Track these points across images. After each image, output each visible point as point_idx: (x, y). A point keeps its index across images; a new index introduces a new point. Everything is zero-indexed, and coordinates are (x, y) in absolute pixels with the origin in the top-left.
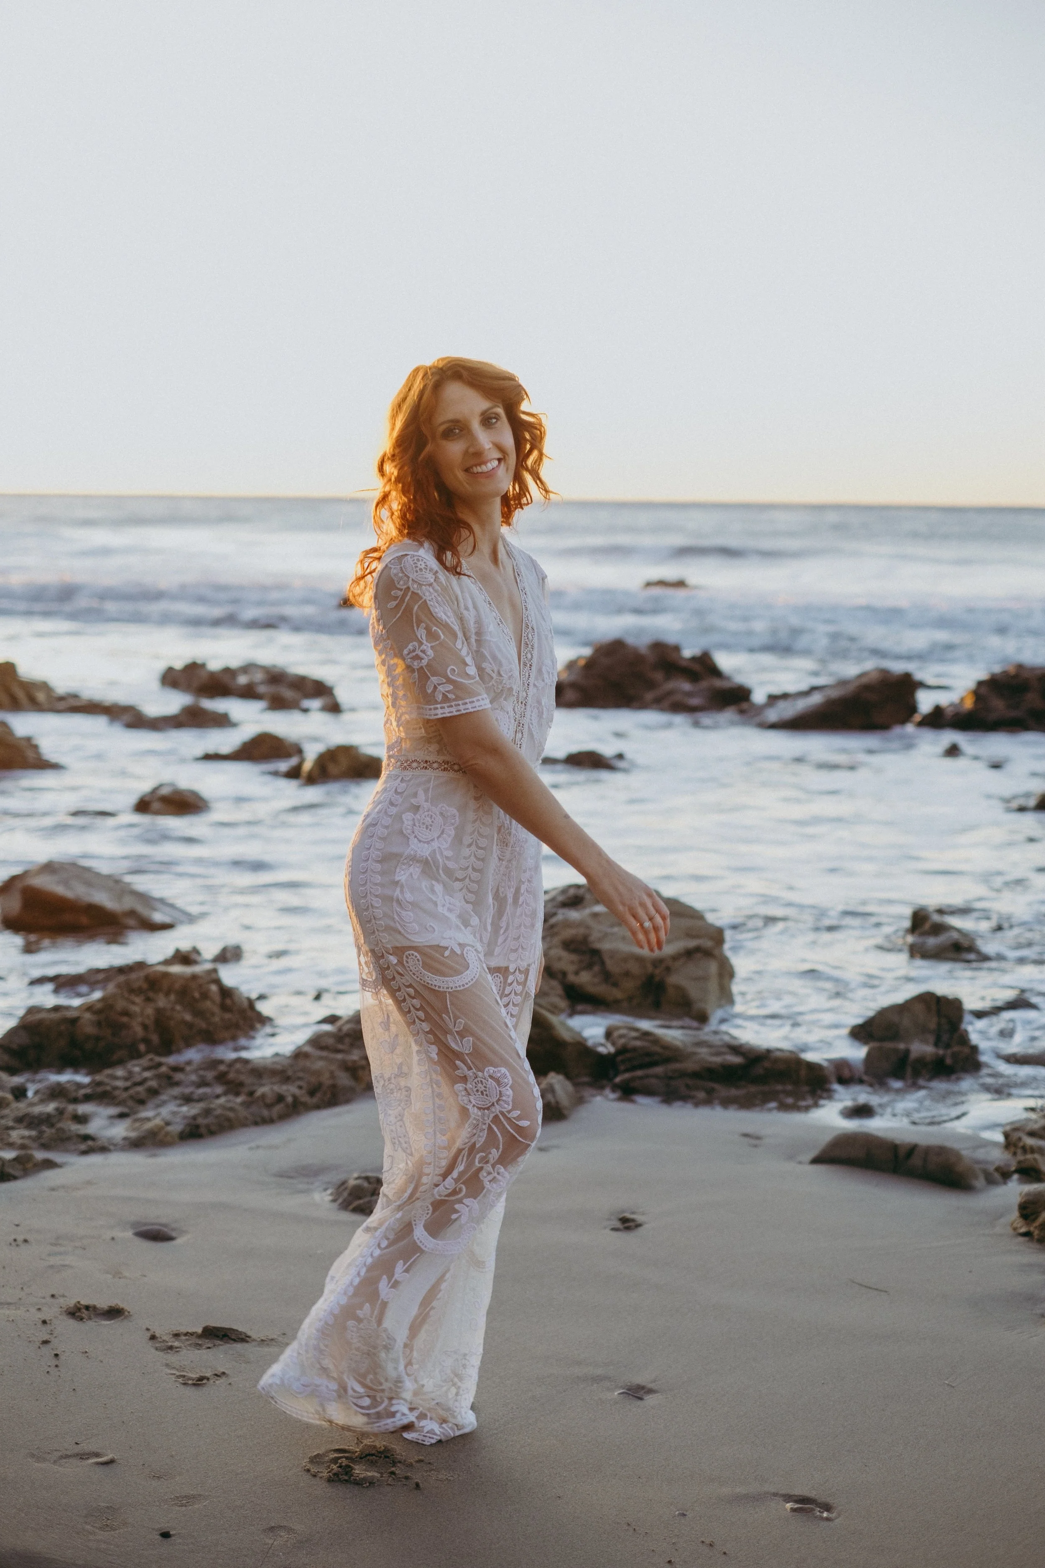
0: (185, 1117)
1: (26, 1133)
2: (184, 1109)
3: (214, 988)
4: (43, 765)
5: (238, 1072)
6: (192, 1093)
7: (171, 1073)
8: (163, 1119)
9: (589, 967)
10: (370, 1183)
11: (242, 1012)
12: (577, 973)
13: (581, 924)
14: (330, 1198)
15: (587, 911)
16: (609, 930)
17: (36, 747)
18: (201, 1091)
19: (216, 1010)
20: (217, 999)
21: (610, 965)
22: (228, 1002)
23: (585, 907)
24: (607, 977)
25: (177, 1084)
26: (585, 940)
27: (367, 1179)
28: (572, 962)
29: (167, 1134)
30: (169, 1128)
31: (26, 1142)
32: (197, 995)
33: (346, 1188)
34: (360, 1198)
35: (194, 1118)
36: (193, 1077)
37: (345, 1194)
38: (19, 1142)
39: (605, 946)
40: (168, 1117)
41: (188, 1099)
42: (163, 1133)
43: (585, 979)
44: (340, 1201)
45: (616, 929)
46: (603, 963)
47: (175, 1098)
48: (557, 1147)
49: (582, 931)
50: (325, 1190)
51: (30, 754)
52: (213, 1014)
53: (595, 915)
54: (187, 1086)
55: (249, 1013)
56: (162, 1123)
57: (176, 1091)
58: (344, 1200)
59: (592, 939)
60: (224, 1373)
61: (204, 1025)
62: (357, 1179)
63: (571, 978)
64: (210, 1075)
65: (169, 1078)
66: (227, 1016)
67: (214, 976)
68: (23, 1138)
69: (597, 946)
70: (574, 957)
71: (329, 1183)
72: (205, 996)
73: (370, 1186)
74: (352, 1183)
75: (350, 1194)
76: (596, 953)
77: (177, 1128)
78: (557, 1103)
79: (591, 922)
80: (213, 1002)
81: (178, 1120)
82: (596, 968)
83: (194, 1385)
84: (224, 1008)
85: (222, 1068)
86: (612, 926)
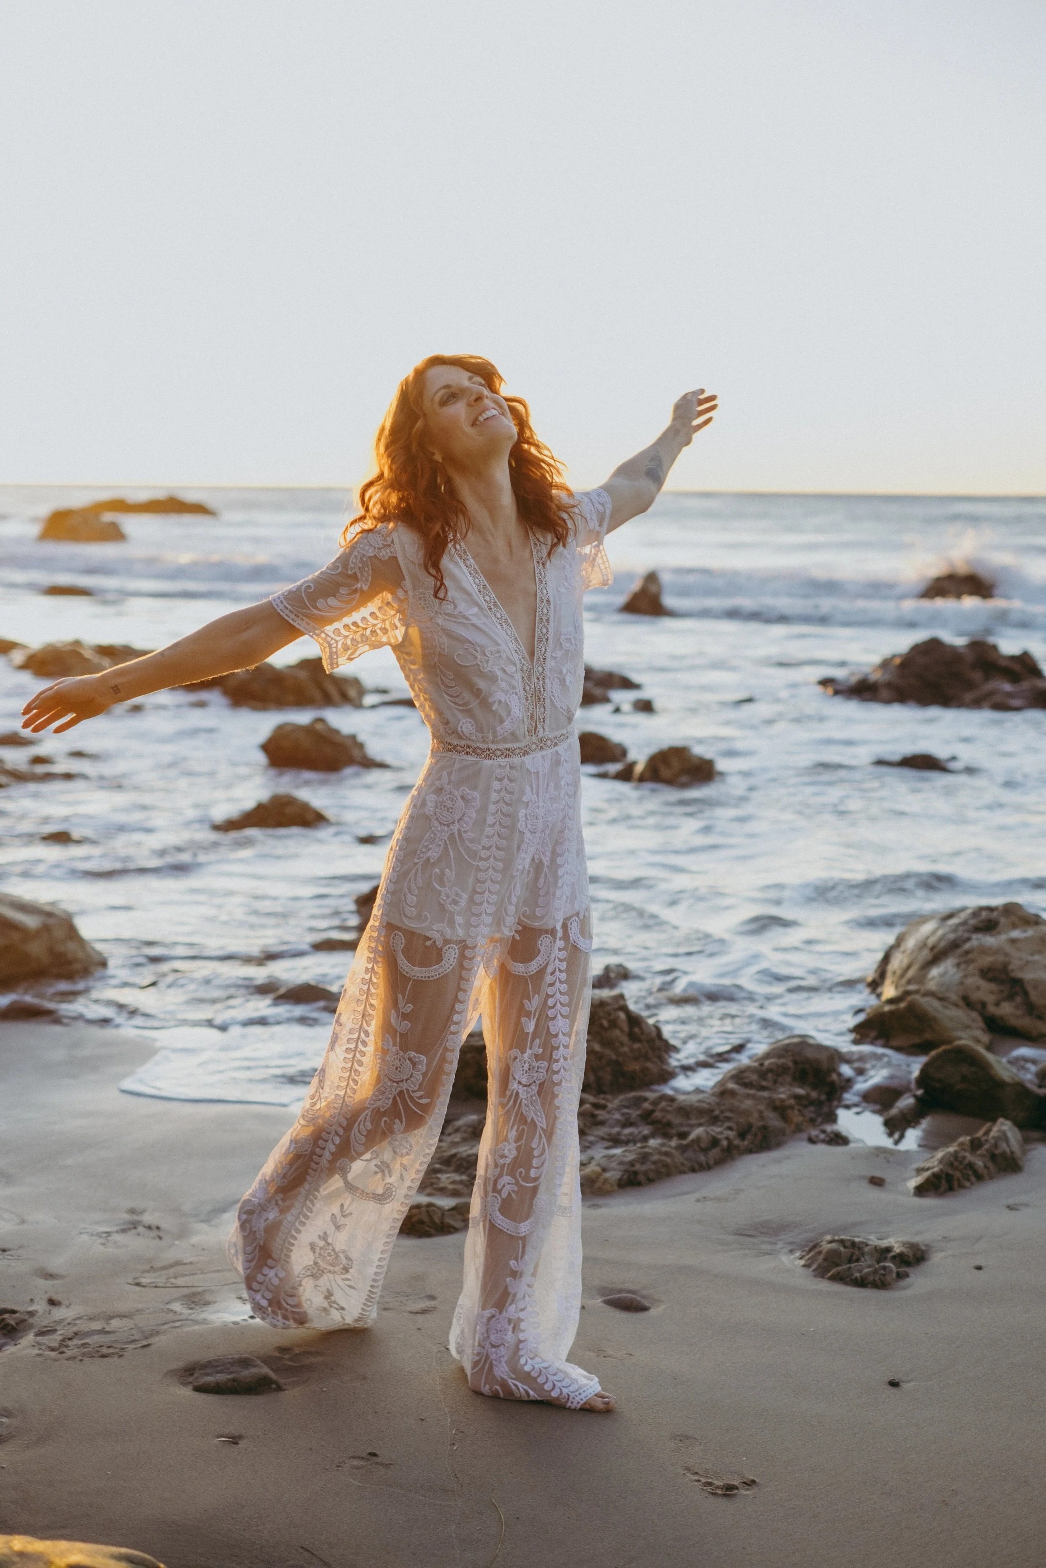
0: (621, 1163)
1: (457, 1177)
2: (617, 1151)
3: (622, 1015)
4: (370, 764)
5: (663, 1110)
6: (619, 1134)
7: (597, 1112)
8: (598, 1165)
9: (1010, 997)
10: (845, 1247)
11: (651, 1041)
12: (997, 1004)
13: (997, 951)
14: (802, 1262)
15: (1003, 937)
16: (1030, 958)
17: (361, 746)
18: (627, 1131)
19: (625, 1039)
20: (626, 1028)
21: (1034, 996)
22: (636, 1030)
23: (999, 933)
24: (1030, 1008)
25: (602, 1123)
26: (1005, 967)
27: (842, 1242)
28: (992, 992)
29: (606, 1181)
30: (607, 1175)
31: (459, 1187)
32: (605, 1023)
33: (820, 1252)
34: (837, 1265)
35: (632, 1163)
36: (617, 1116)
37: (820, 1258)
38: (451, 1187)
39: (1028, 975)
40: (604, 1162)
41: (616, 1141)
42: (601, 1180)
43: (1006, 1010)
44: (814, 1267)
45: (1036, 957)
46: (1026, 994)
47: (603, 1139)
48: (1027, 1205)
49: (1001, 958)
50: (791, 1251)
51: (356, 753)
52: (622, 1044)
53: (1013, 941)
54: (612, 1127)
55: (658, 1043)
56: (598, 1169)
57: (602, 1131)
58: (819, 1266)
59: (1011, 967)
60: (753, 1482)
61: (614, 1057)
62: (831, 1242)
63: (992, 1009)
64: (635, 1113)
65: (593, 1116)
66: (637, 1046)
67: (621, 1003)
68: (454, 1182)
69: (1019, 975)
70: (993, 986)
71: (791, 1243)
72: (614, 1024)
73: (846, 1250)
74: (826, 1247)
75: (825, 1259)
76: (1017, 983)
77: (613, 1175)
78: (1012, 1153)
79: (1008, 948)
80: (622, 1030)
81: (613, 1165)
82: (1019, 999)
83: (724, 1495)
84: (633, 1037)
85: (646, 1105)
86: (1032, 954)
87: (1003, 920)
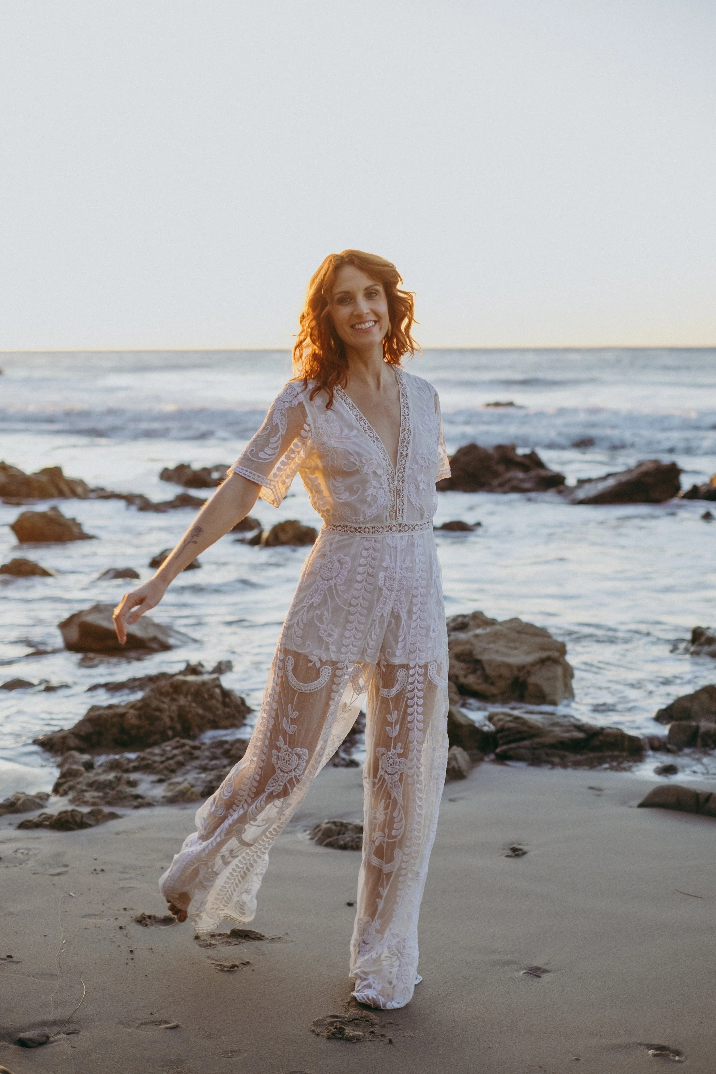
0: (204, 782)
1: (96, 794)
2: (203, 775)
3: (217, 691)
4: (85, 537)
5: (237, 749)
6: (207, 764)
7: (193, 751)
8: (189, 783)
9: (474, 672)
10: (336, 826)
11: (237, 707)
12: (465, 676)
13: (467, 642)
14: (309, 837)
15: (471, 633)
16: (487, 646)
17: (79, 525)
18: (213, 762)
19: (219, 706)
20: (220, 698)
21: (488, 670)
22: (227, 700)
23: (469, 631)
24: (486, 678)
25: (197, 758)
26: (470, 653)
27: (334, 823)
28: (462, 669)
29: (193, 793)
30: (194, 789)
31: (97, 800)
32: (206, 696)
33: (320, 830)
34: (330, 837)
35: (211, 782)
36: (207, 753)
37: (320, 834)
38: (91, 800)
39: (485, 657)
40: (193, 782)
41: (204, 769)
42: (190, 792)
43: (471, 680)
44: (316, 839)
45: (491, 646)
46: (483, 669)
47: (196, 768)
48: (462, 798)
49: (468, 647)
50: (305, 831)
51: (75, 530)
52: (217, 709)
53: (477, 636)
54: (203, 760)
55: (242, 708)
56: (188, 786)
57: (196, 763)
58: (319, 839)
59: (475, 652)
60: (248, 963)
61: (211, 717)
62: (327, 823)
63: (462, 680)
64: (219, 752)
65: (191, 754)
66: (227, 710)
67: (217, 682)
68: (94, 797)
69: (479, 657)
70: (462, 665)
71: (306, 826)
72: (212, 696)
73: (337, 828)
74: (324, 826)
75: (323, 834)
76: (478, 662)
77: (199, 789)
78: (459, 767)
79: (474, 641)
80: (217, 700)
81: (199, 783)
82: (479, 673)
83: (228, 971)
84: (225, 704)
85: (227, 746)
86: (489, 643)
87: (471, 623)
